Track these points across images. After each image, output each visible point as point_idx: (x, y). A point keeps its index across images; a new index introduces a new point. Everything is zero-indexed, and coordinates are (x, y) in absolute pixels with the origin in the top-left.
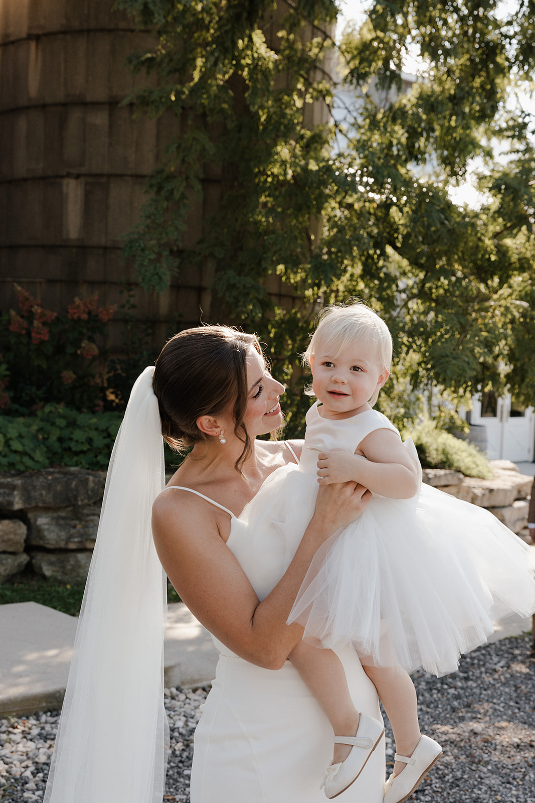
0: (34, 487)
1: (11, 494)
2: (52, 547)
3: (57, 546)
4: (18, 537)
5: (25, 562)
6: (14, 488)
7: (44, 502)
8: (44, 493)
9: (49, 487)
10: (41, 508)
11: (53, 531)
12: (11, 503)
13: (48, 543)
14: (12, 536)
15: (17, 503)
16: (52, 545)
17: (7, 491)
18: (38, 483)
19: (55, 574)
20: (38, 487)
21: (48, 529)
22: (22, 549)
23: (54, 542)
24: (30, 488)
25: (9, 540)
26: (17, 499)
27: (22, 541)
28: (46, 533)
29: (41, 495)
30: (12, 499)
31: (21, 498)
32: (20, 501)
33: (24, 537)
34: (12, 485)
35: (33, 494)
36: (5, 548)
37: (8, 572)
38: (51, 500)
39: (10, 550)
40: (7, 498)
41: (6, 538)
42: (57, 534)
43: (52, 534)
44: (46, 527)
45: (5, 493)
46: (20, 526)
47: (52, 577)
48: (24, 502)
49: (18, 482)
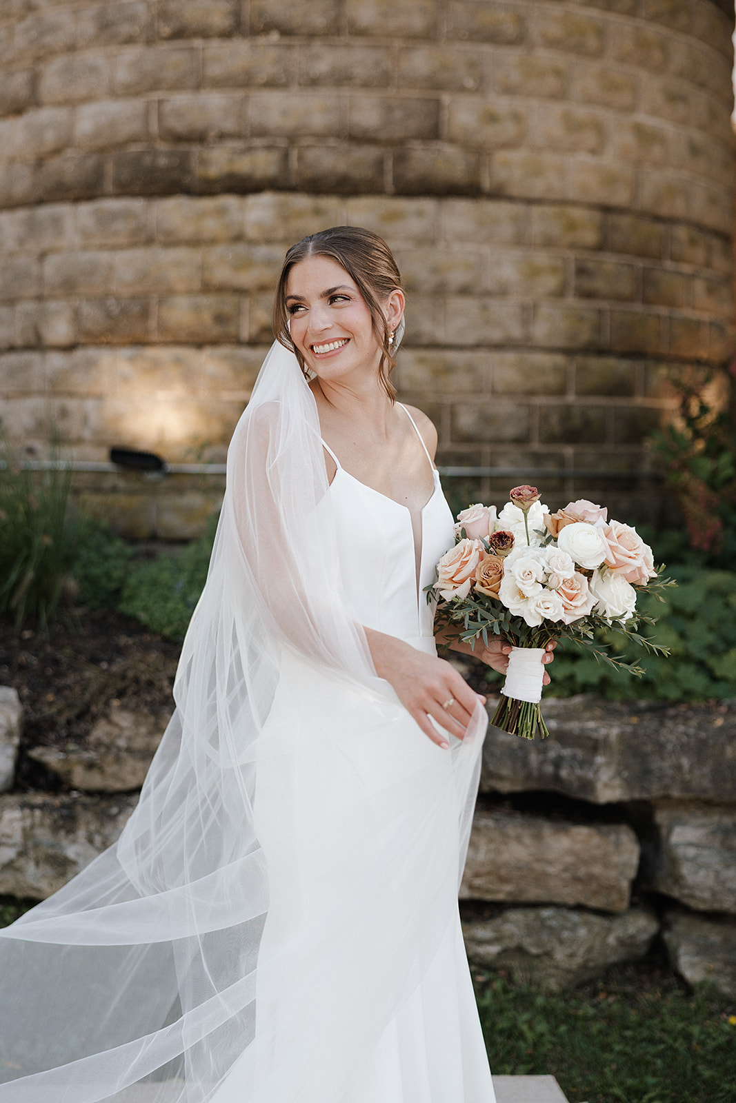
0: (661, 747)
1: (587, 763)
2: (702, 907)
3: (716, 906)
4: (613, 874)
5: (644, 937)
6: (595, 746)
7: (686, 787)
8: (685, 762)
9: (700, 750)
10: (681, 802)
11: (707, 866)
12: (588, 786)
13: (692, 896)
14: (597, 870)
15: (606, 785)
16: (704, 901)
17: (580, 753)
18: (672, 738)
19: (712, 978)
20: (670, 747)
21: (693, 860)
22: (624, 905)
23: (707, 895)
24: (649, 748)
25: (591, 877)
26: (605, 775)
27: (625, 885)
28: (685, 870)
29: (679, 768)
30: (590, 775)
31: (619, 773)
32: (617, 782)
33: (632, 873)
34: (589, 738)
35: (656, 764)
36: (582, 899)
37: (579, 960)
38: (706, 783)
39: (593, 903)
40: (579, 772)
41: (582, 872)
42: (717, 873)
43: (702, 873)
44: (691, 852)
45: (574, 757)
46: (618, 845)
47: (702, 984)
48: (628, 783)
49: (612, 731)
